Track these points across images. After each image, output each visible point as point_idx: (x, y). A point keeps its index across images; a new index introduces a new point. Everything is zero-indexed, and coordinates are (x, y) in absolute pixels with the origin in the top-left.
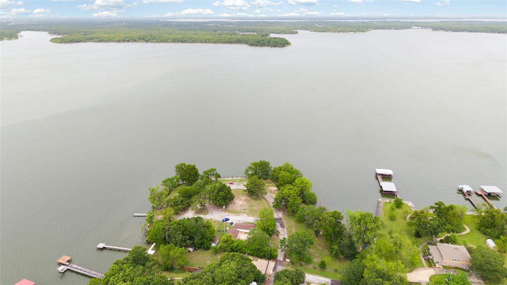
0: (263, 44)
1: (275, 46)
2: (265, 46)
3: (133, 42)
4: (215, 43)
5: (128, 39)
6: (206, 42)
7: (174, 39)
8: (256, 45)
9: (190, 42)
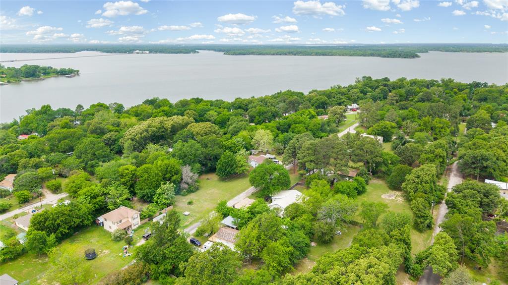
0: (394, 56)
1: (405, 58)
2: (396, 57)
3: (284, 55)
4: (351, 56)
5: (280, 53)
6: (343, 55)
7: (316, 53)
8: (388, 57)
9: (330, 56)
